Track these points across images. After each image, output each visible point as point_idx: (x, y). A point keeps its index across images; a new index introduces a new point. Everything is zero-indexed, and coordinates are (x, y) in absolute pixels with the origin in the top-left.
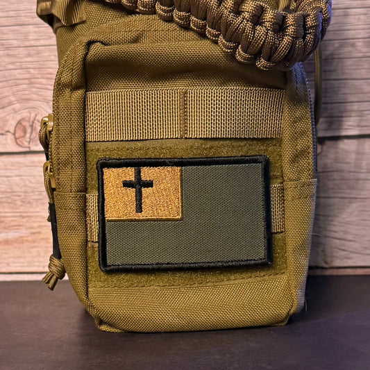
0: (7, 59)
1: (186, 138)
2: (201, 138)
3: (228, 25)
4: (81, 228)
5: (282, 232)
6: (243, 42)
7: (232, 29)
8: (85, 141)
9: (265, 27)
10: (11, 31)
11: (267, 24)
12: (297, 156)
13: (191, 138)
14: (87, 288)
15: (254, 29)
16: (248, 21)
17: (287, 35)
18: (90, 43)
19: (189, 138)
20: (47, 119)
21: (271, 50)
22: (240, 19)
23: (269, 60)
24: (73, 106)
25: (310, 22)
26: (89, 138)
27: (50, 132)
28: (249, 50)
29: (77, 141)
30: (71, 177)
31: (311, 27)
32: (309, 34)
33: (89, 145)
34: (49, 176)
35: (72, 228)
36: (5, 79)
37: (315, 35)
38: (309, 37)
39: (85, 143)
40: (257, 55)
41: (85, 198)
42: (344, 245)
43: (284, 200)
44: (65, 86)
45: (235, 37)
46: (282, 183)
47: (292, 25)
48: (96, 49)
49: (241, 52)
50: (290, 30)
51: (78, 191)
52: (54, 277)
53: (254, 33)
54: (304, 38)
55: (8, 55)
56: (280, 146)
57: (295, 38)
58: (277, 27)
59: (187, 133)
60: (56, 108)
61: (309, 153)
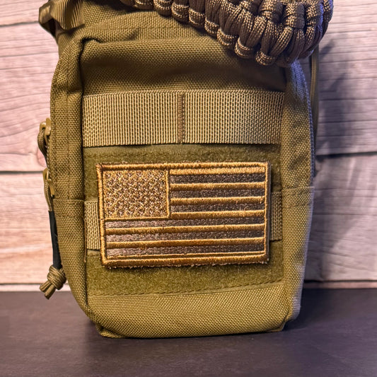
0: (32, 85)
1: (184, 143)
2: (199, 144)
3: (227, 15)
4: (79, 236)
5: (279, 240)
6: (242, 33)
7: (230, 19)
8: (82, 146)
9: (265, 16)
10: (37, 59)
11: (267, 13)
12: (295, 163)
13: (189, 143)
14: (87, 295)
15: (253, 19)
16: (247, 10)
17: (287, 26)
18: (85, 41)
19: (187, 144)
20: (45, 124)
21: (270, 42)
22: (239, 8)
23: (268, 54)
24: (69, 109)
25: (311, 13)
26: (87, 144)
27: (48, 137)
28: (248, 42)
29: (74, 146)
30: (69, 183)
31: (312, 18)
32: (310, 26)
33: (86, 150)
34: (49, 182)
35: (70, 236)
36: (29, 103)
37: (317, 28)
38: (311, 29)
39: (82, 148)
40: (256, 48)
41: (83, 206)
43: (282, 208)
44: (61, 88)
45: (234, 29)
46: (280, 190)
47: (292, 14)
48: (91, 47)
49: (240, 44)
50: (291, 20)
51: (76, 198)
52: (52, 287)
53: (254, 24)
54: (305, 30)
55: (33, 81)
56: (279, 152)
57: (295, 29)
58: (276, 16)
59: (184, 138)
60: (53, 111)
61: (307, 159)
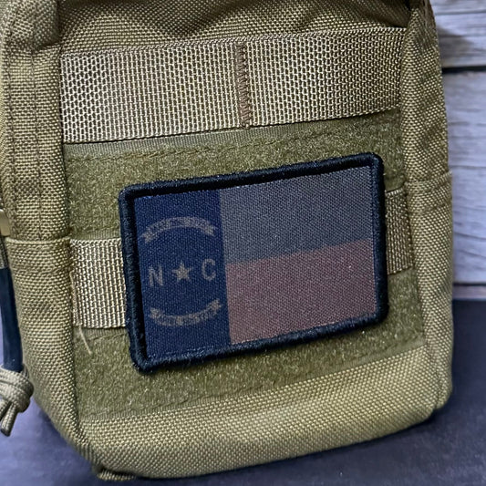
4: (60, 306)
8: (62, 143)
24: (39, 82)
26: (71, 137)
29: (48, 145)
39: (63, 146)
42: (472, 247)
44: (22, 44)
59: (252, 118)
